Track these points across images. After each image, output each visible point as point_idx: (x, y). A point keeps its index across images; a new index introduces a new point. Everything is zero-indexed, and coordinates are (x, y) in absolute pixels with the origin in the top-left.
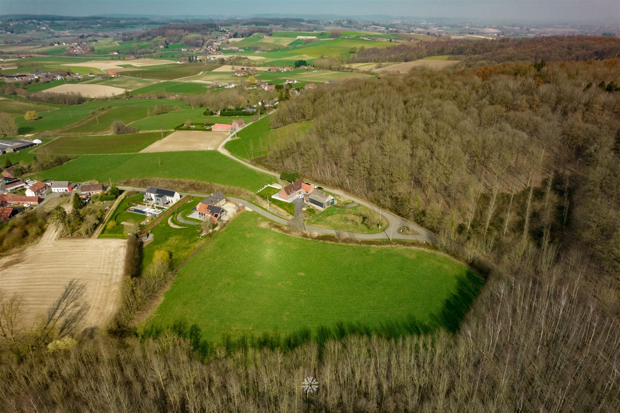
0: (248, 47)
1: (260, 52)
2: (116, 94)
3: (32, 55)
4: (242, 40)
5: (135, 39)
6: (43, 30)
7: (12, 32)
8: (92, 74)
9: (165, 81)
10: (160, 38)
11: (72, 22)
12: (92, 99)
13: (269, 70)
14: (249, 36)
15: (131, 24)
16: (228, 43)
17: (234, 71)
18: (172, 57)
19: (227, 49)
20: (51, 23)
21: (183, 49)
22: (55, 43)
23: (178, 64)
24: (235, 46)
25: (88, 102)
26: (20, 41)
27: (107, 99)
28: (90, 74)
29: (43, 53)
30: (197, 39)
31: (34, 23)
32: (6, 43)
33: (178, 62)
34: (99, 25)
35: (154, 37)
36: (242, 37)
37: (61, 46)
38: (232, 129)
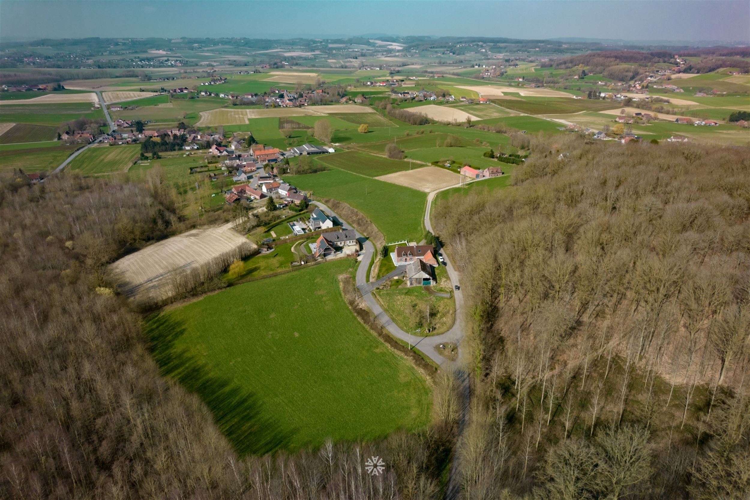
0: (693, 88)
1: (705, 95)
2: (458, 121)
3: (444, 75)
4: (693, 78)
5: (554, 66)
6: (482, 52)
7: (454, 54)
8: (465, 98)
9: (526, 115)
10: (582, 67)
11: (513, 45)
12: (437, 122)
13: (677, 120)
14: (710, 71)
15: (573, 49)
16: (669, 79)
17: (624, 115)
18: (578, 90)
19: (660, 87)
20: (494, 45)
21: (600, 83)
22: (476, 65)
23: (574, 99)
24: (674, 85)
25: (430, 124)
26: (452, 62)
27: (449, 124)
28: (462, 98)
29: (457, 74)
30: (627, 71)
31: (478, 45)
32: (440, 63)
33: (575, 97)
34: (537, 49)
35: (575, 65)
36: (698, 73)
37: (480, 68)
38: (477, 176)
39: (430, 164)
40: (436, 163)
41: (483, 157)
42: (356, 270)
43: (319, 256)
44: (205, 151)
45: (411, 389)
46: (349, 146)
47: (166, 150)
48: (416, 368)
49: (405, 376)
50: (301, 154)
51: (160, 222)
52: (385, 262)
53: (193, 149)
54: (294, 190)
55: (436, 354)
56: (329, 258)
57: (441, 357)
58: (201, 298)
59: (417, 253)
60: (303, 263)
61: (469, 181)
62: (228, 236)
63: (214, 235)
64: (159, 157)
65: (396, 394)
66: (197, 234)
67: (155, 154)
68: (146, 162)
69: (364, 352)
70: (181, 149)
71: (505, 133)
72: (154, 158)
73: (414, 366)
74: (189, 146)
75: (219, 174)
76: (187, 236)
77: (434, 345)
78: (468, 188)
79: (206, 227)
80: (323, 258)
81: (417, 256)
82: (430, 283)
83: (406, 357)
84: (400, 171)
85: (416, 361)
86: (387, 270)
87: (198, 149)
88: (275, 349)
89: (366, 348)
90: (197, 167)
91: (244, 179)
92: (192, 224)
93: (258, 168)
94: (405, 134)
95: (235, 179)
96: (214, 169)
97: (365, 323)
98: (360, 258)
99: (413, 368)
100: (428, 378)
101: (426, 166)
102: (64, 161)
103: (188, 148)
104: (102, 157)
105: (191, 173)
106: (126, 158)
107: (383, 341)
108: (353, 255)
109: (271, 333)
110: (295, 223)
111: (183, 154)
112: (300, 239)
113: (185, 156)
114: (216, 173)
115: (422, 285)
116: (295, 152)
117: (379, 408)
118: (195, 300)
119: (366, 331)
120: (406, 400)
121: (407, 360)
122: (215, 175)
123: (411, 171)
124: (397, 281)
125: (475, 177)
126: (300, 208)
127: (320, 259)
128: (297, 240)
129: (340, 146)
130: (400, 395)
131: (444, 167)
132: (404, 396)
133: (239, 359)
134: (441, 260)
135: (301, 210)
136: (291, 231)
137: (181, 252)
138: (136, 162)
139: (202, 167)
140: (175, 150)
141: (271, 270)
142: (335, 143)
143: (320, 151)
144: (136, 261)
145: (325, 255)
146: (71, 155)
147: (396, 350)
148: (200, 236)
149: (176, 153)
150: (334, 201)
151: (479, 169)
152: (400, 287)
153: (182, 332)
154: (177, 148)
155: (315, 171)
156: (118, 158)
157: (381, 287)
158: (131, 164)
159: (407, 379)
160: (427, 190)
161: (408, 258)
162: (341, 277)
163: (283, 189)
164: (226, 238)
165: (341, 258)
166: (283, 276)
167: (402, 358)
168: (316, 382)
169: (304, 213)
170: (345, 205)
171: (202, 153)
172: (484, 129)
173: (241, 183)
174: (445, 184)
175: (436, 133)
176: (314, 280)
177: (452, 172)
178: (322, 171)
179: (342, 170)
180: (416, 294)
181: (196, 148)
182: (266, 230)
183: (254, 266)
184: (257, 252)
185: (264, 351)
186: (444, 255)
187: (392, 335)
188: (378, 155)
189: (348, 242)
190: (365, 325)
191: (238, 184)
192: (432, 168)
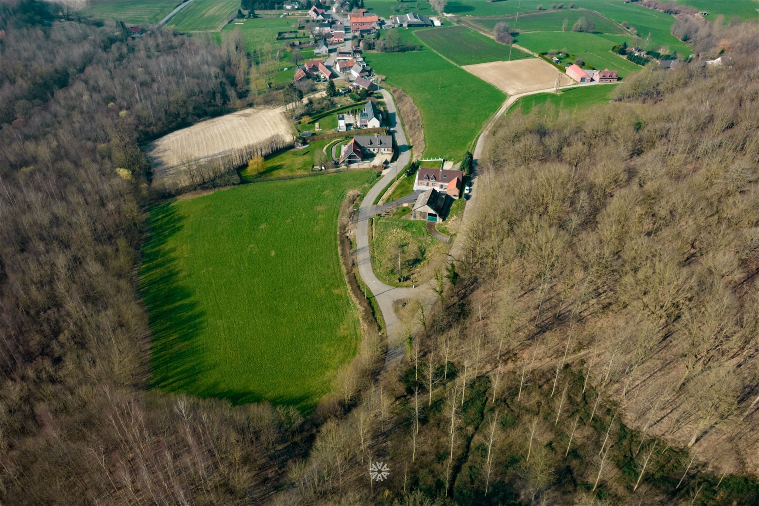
38: (583, 80)
39: (537, 55)
40: (543, 55)
41: (610, 52)
42: (371, 187)
43: (343, 162)
44: (304, 12)
45: (342, 346)
46: (462, 18)
47: (265, 8)
48: (361, 321)
49: (347, 329)
50: (401, 25)
51: (218, 96)
52: (406, 183)
53: (293, 9)
54: (366, 72)
55: (392, 310)
56: (354, 166)
57: (394, 315)
58: (211, 193)
59: (442, 178)
60: (323, 168)
61: (570, 85)
62: (275, 121)
63: (264, 118)
64: (255, 16)
65: (325, 347)
66: (250, 115)
67: (252, 12)
68: (241, 20)
69: (322, 290)
70: (281, 8)
71: (676, 13)
72: (250, 16)
73: (361, 319)
74: (289, 5)
75: (305, 43)
76: (240, 115)
77: (396, 299)
78: (561, 95)
79: (261, 107)
80: (346, 165)
81: (440, 181)
82: (436, 220)
83: (359, 306)
84: (496, 61)
85: (365, 315)
86: (402, 193)
87: (298, 9)
88: (246, 265)
89: (327, 286)
90: (285, 33)
91: (324, 53)
92: (250, 102)
93: (345, 40)
94: (538, 7)
95: (316, 51)
96: (302, 36)
97: (342, 255)
98: (385, 172)
99: (359, 321)
100: (366, 337)
101: (533, 57)
102: (170, 12)
103: (289, 7)
104: (204, 12)
105: (277, 39)
106: (225, 14)
107: (347, 281)
108: (379, 167)
109: (251, 246)
110: (345, 115)
111: (280, 15)
112: (339, 137)
113: (282, 16)
114: (303, 41)
115: (426, 220)
116: (396, 21)
117: (299, 359)
118: (205, 194)
119: (338, 265)
120: (330, 358)
121: (358, 309)
122: (300, 43)
123: (509, 62)
124: (404, 210)
125: (579, 80)
126: (359, 97)
127: (343, 167)
128: (335, 137)
129: (450, 18)
130: (328, 350)
131: (550, 61)
132: (330, 352)
133: (211, 269)
134: (466, 192)
135: (359, 100)
136: (336, 125)
137: (224, 134)
138: (232, 20)
139: (291, 32)
140: (274, 9)
141: (292, 171)
142: (448, 13)
143: (423, 23)
144: (182, 138)
145: (350, 162)
146: (178, 6)
147: (353, 296)
148: (251, 118)
149: (273, 12)
150: (401, 92)
151: (594, 69)
152: (404, 217)
153: (179, 229)
154: (276, 6)
155: (403, 50)
156: (218, 13)
157: (383, 214)
158: (226, 22)
159: (345, 333)
160: (510, 92)
161: (430, 183)
162: (351, 193)
163: (356, 70)
164: (272, 123)
165: (364, 169)
166: (298, 180)
167: (355, 306)
168: (261, 312)
169: (361, 104)
170: (409, 100)
171: (301, 15)
172: (650, 6)
173: (320, 57)
174: (538, 86)
175: (580, 9)
176: (322, 192)
177: (557, 69)
178: (412, 50)
179: (435, 51)
180: (414, 230)
181: (296, 7)
182: (312, 120)
183: (279, 163)
184: (290, 147)
185: (236, 265)
186: (474, 187)
187: (360, 277)
188: (487, 35)
189: (383, 149)
190: (340, 257)
191: (318, 57)
192: (537, 61)
